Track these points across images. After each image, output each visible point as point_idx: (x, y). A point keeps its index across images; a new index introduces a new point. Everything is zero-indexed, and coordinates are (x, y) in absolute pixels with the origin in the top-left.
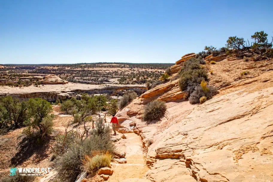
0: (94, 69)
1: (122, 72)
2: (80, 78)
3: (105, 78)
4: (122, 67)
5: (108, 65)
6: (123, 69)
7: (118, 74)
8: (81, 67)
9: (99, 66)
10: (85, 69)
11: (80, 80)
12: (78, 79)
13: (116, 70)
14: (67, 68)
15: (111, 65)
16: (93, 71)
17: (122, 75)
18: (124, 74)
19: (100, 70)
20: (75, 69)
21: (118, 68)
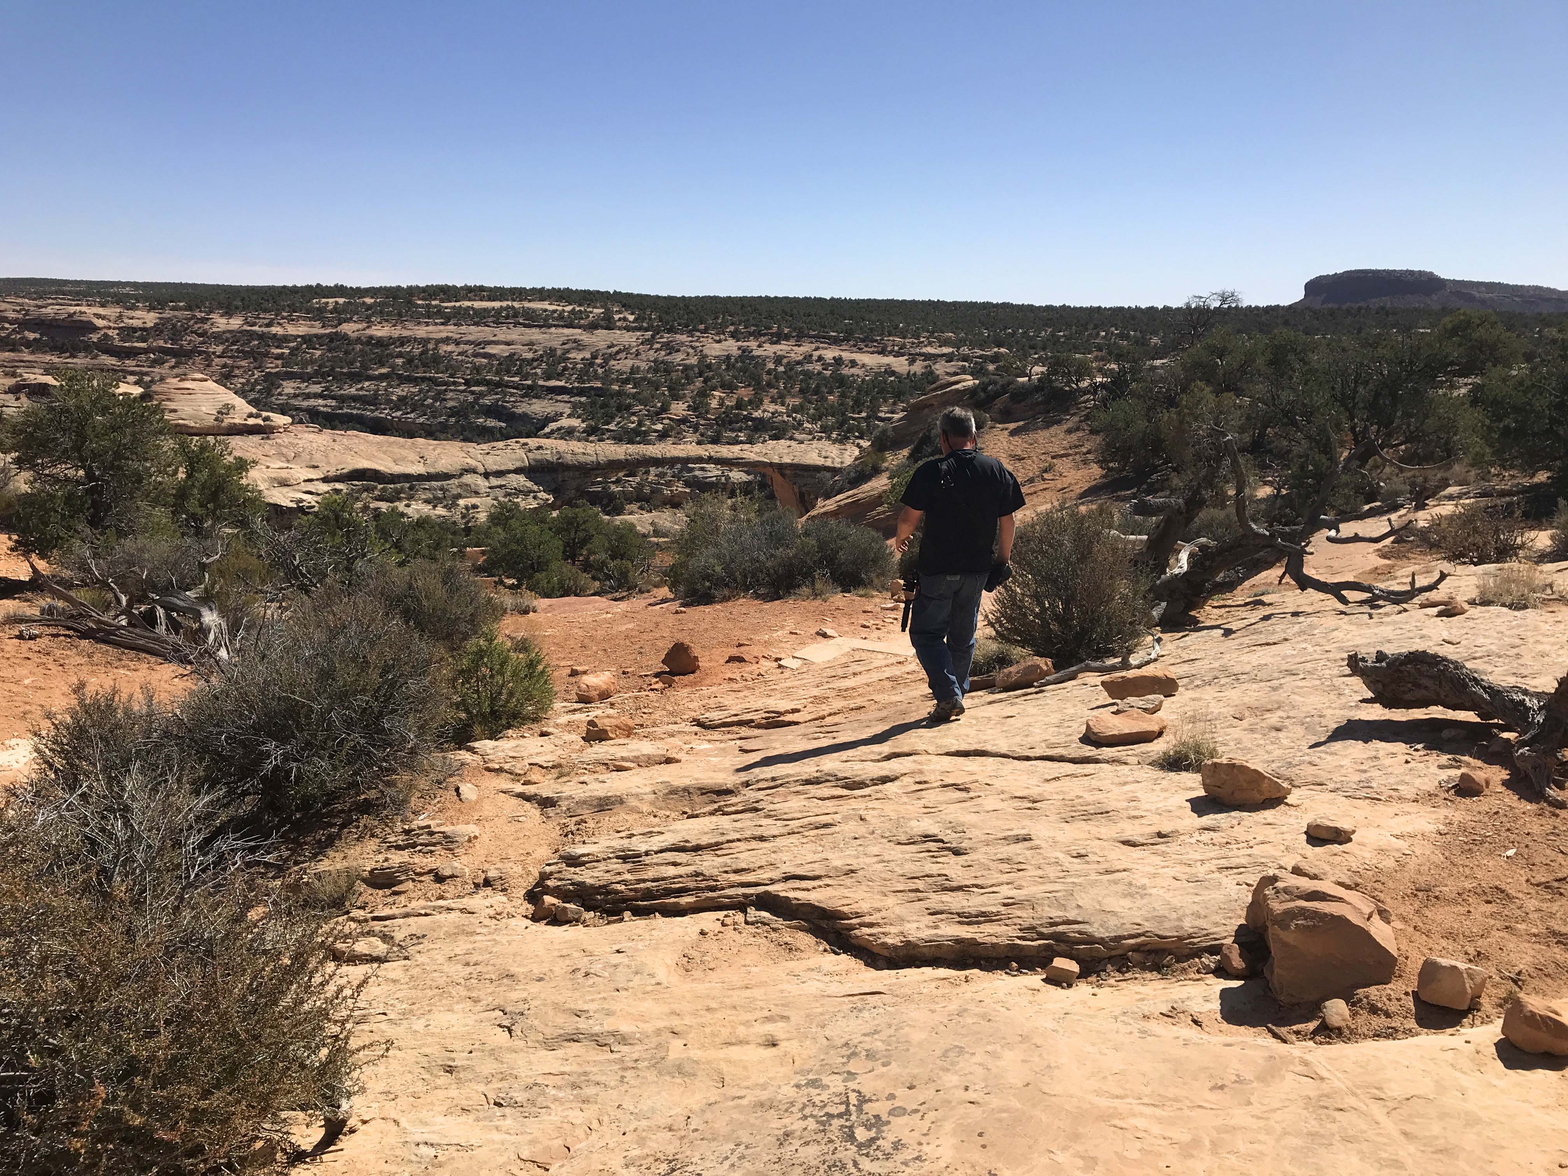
0: (406, 333)
1: (594, 357)
2: (317, 389)
3: (481, 395)
4: (593, 327)
5: (497, 304)
6: (600, 339)
7: (565, 369)
8: (319, 314)
9: (440, 312)
10: (348, 328)
11: (321, 402)
12: (308, 396)
13: (556, 344)
14: (221, 323)
15: (516, 305)
16: (403, 341)
17: (596, 377)
18: (608, 372)
19: (447, 340)
20: (275, 330)
21: (567, 331)
